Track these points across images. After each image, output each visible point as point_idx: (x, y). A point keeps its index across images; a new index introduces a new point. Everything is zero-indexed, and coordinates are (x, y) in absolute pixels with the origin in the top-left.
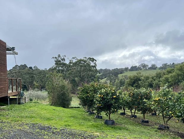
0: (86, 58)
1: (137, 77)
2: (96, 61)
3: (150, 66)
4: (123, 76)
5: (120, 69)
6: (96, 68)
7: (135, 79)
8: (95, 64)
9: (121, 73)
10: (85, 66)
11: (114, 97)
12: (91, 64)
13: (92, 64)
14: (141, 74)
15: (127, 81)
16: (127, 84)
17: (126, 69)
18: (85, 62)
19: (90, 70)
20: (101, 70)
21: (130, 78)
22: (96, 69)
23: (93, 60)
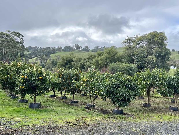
0: (9, 31)
1: (70, 57)
2: (23, 36)
3: (83, 48)
4: (55, 56)
5: (52, 48)
6: (23, 44)
7: (68, 59)
8: (22, 39)
9: (54, 53)
10: (8, 42)
11: (40, 78)
12: (16, 39)
13: (18, 40)
14: (74, 56)
15: (60, 61)
16: (60, 64)
17: (59, 49)
18: (8, 36)
19: (15, 46)
20: (30, 47)
21: (63, 58)
22: (23, 46)
23: (19, 35)
